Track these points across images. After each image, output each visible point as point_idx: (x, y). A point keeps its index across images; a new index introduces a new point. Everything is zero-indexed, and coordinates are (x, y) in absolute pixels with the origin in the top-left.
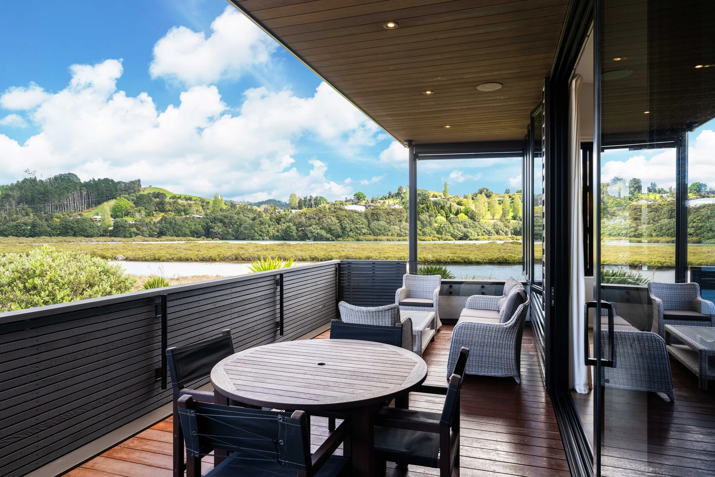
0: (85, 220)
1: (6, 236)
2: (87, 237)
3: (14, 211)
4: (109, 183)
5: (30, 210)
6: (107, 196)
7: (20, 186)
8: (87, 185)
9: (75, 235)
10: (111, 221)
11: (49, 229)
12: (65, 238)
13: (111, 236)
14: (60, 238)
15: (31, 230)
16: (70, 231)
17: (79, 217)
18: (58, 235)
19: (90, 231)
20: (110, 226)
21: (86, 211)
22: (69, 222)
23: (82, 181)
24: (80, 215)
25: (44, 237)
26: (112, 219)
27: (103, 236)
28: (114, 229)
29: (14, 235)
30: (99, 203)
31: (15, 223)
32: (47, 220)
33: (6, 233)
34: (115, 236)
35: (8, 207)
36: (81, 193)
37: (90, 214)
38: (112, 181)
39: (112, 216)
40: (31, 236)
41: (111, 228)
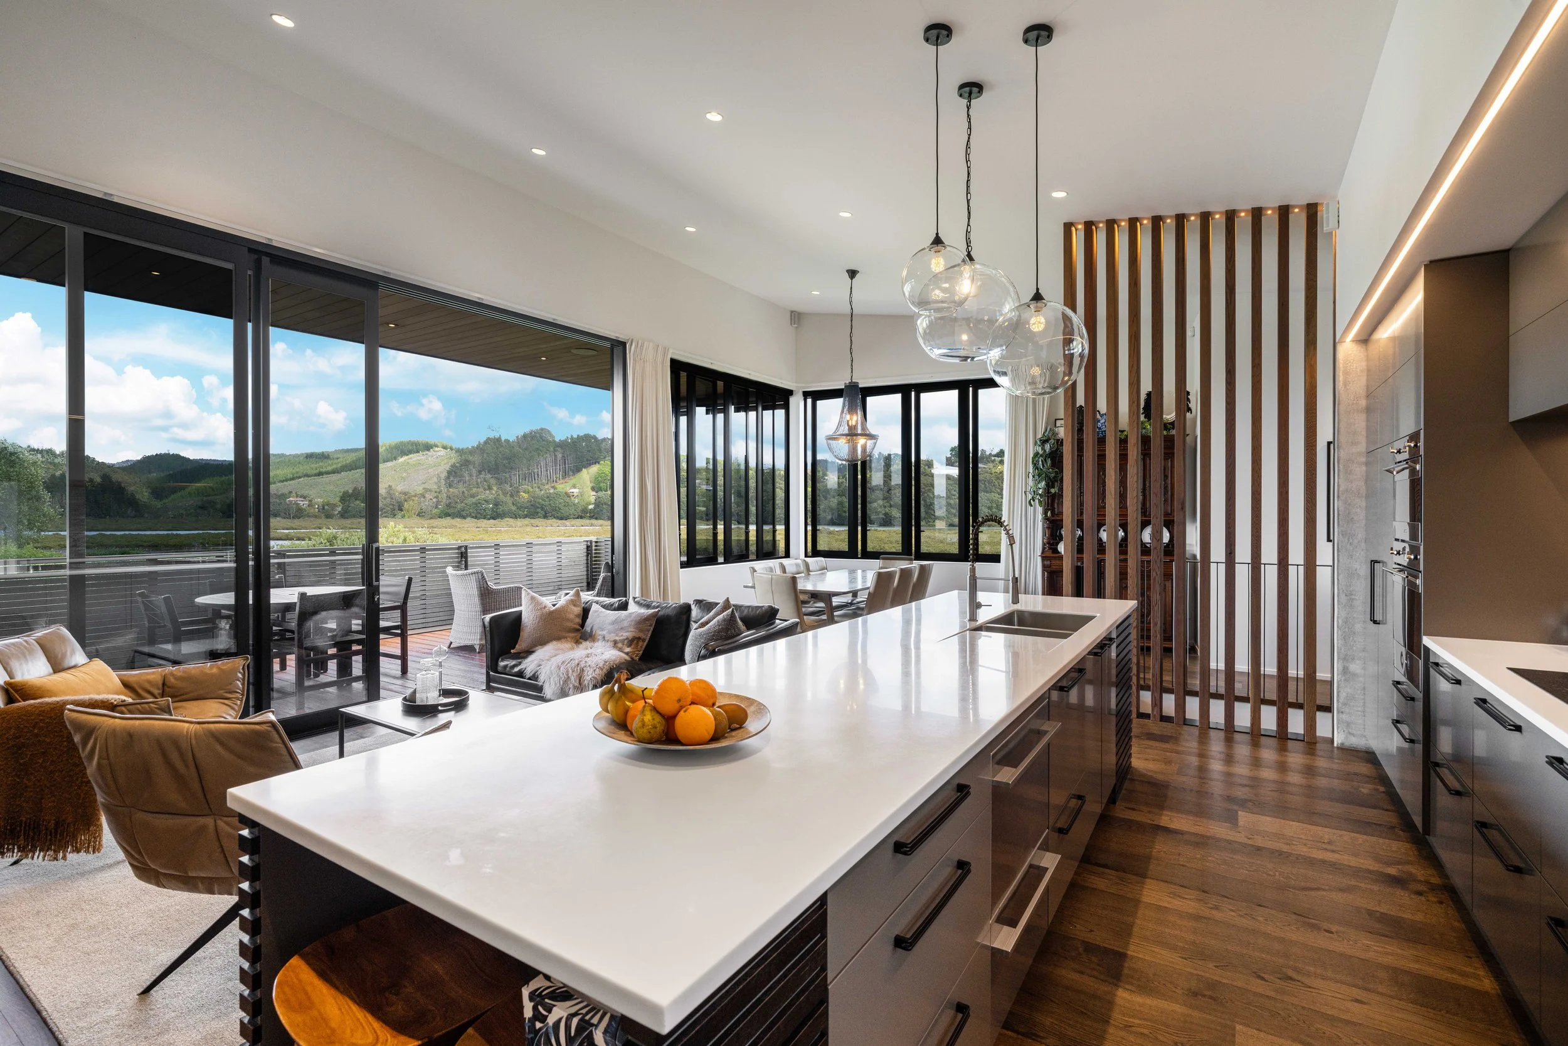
0: (558, 495)
1: (464, 518)
2: (561, 519)
3: (475, 483)
4: (590, 441)
5: (493, 481)
6: (587, 460)
7: (480, 449)
8: (563, 445)
9: (545, 517)
10: (591, 497)
11: (514, 508)
12: (533, 521)
13: (591, 518)
14: (527, 521)
15: (492, 509)
16: (539, 510)
17: (552, 491)
18: (525, 517)
19: (565, 511)
20: (590, 504)
21: (562, 481)
22: (538, 497)
23: (557, 439)
24: (553, 487)
25: (507, 519)
26: (594, 493)
27: (581, 517)
28: (595, 508)
29: (473, 517)
30: (578, 470)
31: (474, 500)
32: (512, 496)
33: (464, 513)
34: (596, 519)
35: (467, 478)
36: (555, 456)
37: (564, 487)
38: (595, 438)
39: (593, 489)
40: (494, 518)
41: (591, 507)
